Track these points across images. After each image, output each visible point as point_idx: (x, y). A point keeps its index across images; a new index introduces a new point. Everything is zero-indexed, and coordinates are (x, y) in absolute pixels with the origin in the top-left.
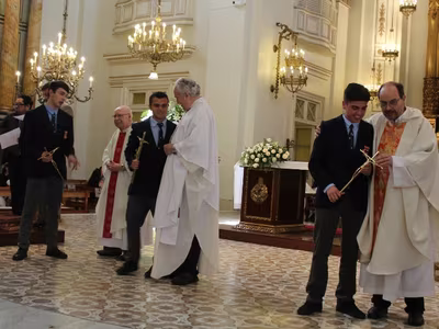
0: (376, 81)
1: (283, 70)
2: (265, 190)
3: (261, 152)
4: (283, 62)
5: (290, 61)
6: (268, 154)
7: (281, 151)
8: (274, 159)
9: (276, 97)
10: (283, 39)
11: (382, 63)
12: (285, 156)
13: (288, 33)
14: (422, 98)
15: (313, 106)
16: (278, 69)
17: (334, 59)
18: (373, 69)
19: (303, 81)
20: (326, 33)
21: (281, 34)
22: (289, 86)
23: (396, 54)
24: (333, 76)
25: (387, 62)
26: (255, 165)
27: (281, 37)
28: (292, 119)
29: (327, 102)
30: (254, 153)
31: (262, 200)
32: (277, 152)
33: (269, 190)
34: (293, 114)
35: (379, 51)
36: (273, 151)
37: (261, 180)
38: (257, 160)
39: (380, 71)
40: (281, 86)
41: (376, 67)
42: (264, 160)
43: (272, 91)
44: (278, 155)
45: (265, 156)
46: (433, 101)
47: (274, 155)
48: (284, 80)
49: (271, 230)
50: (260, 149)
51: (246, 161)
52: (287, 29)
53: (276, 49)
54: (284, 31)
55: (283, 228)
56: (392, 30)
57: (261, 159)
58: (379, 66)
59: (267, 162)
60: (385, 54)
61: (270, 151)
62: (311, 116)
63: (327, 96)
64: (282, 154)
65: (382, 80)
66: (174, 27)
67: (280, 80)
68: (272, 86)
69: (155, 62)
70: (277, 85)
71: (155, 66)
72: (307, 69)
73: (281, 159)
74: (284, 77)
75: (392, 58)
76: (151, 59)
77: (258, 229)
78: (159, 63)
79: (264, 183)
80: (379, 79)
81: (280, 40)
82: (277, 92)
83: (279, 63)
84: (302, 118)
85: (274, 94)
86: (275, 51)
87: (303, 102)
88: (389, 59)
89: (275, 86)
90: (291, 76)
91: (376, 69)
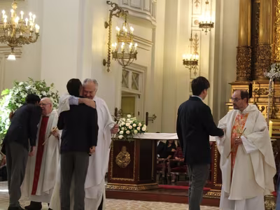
0: (193, 49)
1: (114, 45)
2: (128, 156)
3: (124, 126)
4: (114, 37)
5: (121, 37)
6: (130, 127)
7: (140, 124)
8: (136, 131)
9: (108, 70)
10: (114, 17)
11: (198, 33)
12: (144, 128)
13: (117, 10)
14: (236, 66)
15: (137, 75)
16: (109, 44)
17: (154, 30)
18: (191, 40)
19: (134, 55)
20: (147, 7)
21: (112, 11)
22: (120, 60)
23: (211, 25)
24: (154, 46)
25: (203, 33)
26: (121, 137)
27: (111, 15)
28: (119, 89)
29: (149, 71)
31: (126, 164)
32: (137, 126)
33: (132, 156)
34: (120, 84)
35: (196, 22)
36: (135, 125)
37: (124, 148)
38: (122, 132)
39: (196, 40)
40: (113, 61)
41: (194, 37)
42: (128, 132)
43: (104, 64)
44: (139, 128)
45: (128, 129)
46: (246, 68)
47: (136, 128)
48: (116, 55)
49: (134, 188)
50: (123, 123)
52: (117, 7)
53: (107, 25)
54: (114, 9)
55: (143, 187)
56: (207, 3)
57: (125, 131)
58: (196, 36)
59: (131, 133)
60: (201, 26)
61: (131, 125)
62: (135, 85)
63: (149, 66)
64: (141, 127)
65: (199, 49)
66: (30, 14)
67: (111, 55)
68: (104, 60)
69: (12, 45)
70: (109, 59)
71: (12, 49)
72: (136, 45)
73: (141, 132)
74: (116, 52)
75: (208, 29)
76: (8, 43)
77: (124, 188)
78: (16, 46)
79: (127, 151)
80: (196, 49)
81: (111, 17)
82: (109, 66)
83: (110, 39)
84: (128, 87)
85: (106, 67)
86: (106, 27)
87: (128, 72)
88: (205, 30)
89: (107, 60)
90: (123, 52)
91: (194, 40)
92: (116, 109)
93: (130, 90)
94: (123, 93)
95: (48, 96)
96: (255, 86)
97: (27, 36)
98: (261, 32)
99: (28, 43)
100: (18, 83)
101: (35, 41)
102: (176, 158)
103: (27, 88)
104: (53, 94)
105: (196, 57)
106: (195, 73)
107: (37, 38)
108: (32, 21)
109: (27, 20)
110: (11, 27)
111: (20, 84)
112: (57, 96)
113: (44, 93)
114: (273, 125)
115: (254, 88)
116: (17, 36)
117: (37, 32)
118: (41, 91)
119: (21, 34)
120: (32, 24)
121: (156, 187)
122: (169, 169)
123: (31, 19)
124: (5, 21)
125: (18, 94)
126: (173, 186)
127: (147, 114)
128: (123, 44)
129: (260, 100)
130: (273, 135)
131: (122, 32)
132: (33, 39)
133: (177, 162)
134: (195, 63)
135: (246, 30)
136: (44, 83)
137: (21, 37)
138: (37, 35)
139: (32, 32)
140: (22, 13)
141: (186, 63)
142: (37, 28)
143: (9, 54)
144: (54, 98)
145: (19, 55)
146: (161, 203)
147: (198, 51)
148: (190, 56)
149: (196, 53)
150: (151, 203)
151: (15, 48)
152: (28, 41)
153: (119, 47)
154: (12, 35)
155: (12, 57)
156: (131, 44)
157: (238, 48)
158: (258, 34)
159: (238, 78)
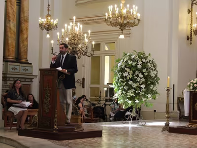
1: (195, 26)
4: (194, 20)
9: (191, 43)
10: (194, 5)
16: (191, 25)
21: (192, 1)
43: (188, 39)
51: (191, 88)
53: (189, 11)
54: (195, 0)
66: (134, 6)
67: (193, 32)
68: (188, 37)
69: (122, 28)
71: (122, 31)
74: (196, 30)
76: (119, 27)
78: (125, 29)
81: (192, 5)
82: (191, 40)
83: (191, 21)
85: (189, 41)
86: (189, 13)
89: (190, 36)
95: (147, 62)
97: (132, 21)
99: (132, 27)
100: (126, 54)
101: (137, 25)
103: (132, 57)
104: (150, 61)
107: (139, 23)
108: (135, 11)
109: (132, 10)
110: (121, 16)
111: (128, 55)
112: (153, 62)
113: (144, 61)
116: (125, 22)
117: (139, 18)
118: (141, 59)
119: (128, 20)
120: (135, 13)
123: (134, 10)
124: (117, 12)
125: (126, 62)
132: (136, 23)
136: (144, 53)
137: (128, 22)
138: (139, 20)
139: (135, 18)
140: (128, 6)
142: (139, 15)
143: (119, 35)
144: (151, 64)
145: (126, 35)
151: (124, 31)
152: (133, 25)
154: (122, 22)
155: (122, 37)
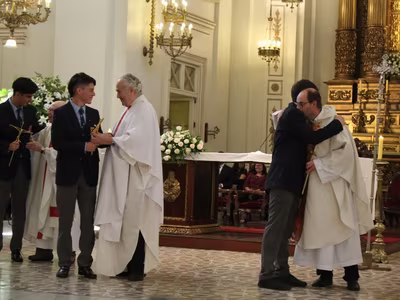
0: (273, 33)
1: (159, 27)
2: (177, 185)
3: (172, 142)
4: (159, 16)
5: (168, 15)
6: (181, 144)
7: (195, 141)
8: (188, 150)
9: (151, 63)
11: (281, 10)
12: (200, 146)
14: (334, 57)
15: (191, 70)
16: (152, 25)
17: (217, 5)
18: (270, 19)
19: (187, 41)
22: (168, 48)
24: (216, 29)
25: (288, 9)
26: (167, 158)
28: (167, 89)
29: (209, 64)
30: (164, 144)
31: (174, 197)
32: (190, 143)
33: (183, 186)
34: (167, 83)
36: (187, 141)
37: (172, 174)
38: (168, 151)
39: (278, 21)
40: (157, 49)
41: (274, 16)
42: (177, 151)
43: (145, 54)
44: (192, 146)
45: (178, 147)
47: (188, 145)
48: (161, 41)
49: (186, 230)
50: (170, 139)
55: (198, 229)
57: (173, 150)
58: (277, 13)
59: (181, 153)
61: (182, 140)
62: (189, 85)
63: (209, 57)
64: (196, 144)
65: (281, 32)
67: (155, 41)
68: (145, 48)
69: (12, 25)
70: (152, 47)
71: (12, 31)
72: (191, 26)
73: (196, 150)
74: (162, 37)
75: (295, 5)
76: (6, 22)
77: (171, 230)
78: (18, 27)
79: (176, 178)
80: (277, 32)
82: (151, 57)
83: (153, 17)
84: (179, 87)
85: (147, 58)
86: (148, 1)
87: (179, 66)
88: (290, 5)
89: (148, 48)
90: (172, 36)
91: (274, 19)
92: (162, 119)
93: (182, 91)
94: (172, 95)
96: (361, 87)
97: (33, 13)
98: (371, 9)
99: (34, 23)
101: (45, 20)
102: (248, 189)
105: (278, 45)
106: (276, 67)
107: (47, 16)
113: (58, 95)
114: (385, 142)
115: (360, 89)
116: (19, 13)
117: (48, 6)
118: (53, 92)
119: (25, 10)
121: (217, 229)
122: (237, 204)
126: (242, 228)
127: (206, 125)
128: (172, 24)
129: (368, 106)
130: (384, 156)
131: (170, 7)
132: (41, 17)
133: (248, 194)
134: (276, 52)
135: (349, 6)
136: (58, 80)
137: (24, 14)
138: (48, 11)
139: (40, 6)
141: (262, 52)
143: (7, 38)
145: (21, 40)
146: (223, 252)
147: (280, 36)
148: (269, 43)
149: (278, 39)
150: (209, 253)
151: (16, 31)
152: (34, 19)
153: (165, 30)
154: (11, 11)
155: (11, 43)
156: (184, 25)
157: (337, 31)
158: (366, 11)
159: (336, 75)
